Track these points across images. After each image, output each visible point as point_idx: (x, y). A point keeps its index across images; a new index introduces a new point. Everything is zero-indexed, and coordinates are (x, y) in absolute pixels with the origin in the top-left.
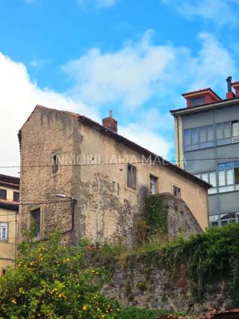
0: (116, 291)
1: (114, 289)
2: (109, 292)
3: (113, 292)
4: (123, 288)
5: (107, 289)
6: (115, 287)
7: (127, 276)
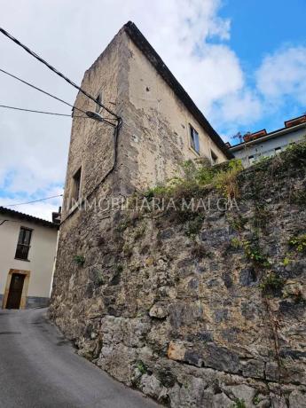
0: (214, 266)
1: (205, 263)
2: (194, 268)
3: (203, 270)
4: (237, 257)
5: (184, 263)
6: (210, 256)
7: (246, 221)
